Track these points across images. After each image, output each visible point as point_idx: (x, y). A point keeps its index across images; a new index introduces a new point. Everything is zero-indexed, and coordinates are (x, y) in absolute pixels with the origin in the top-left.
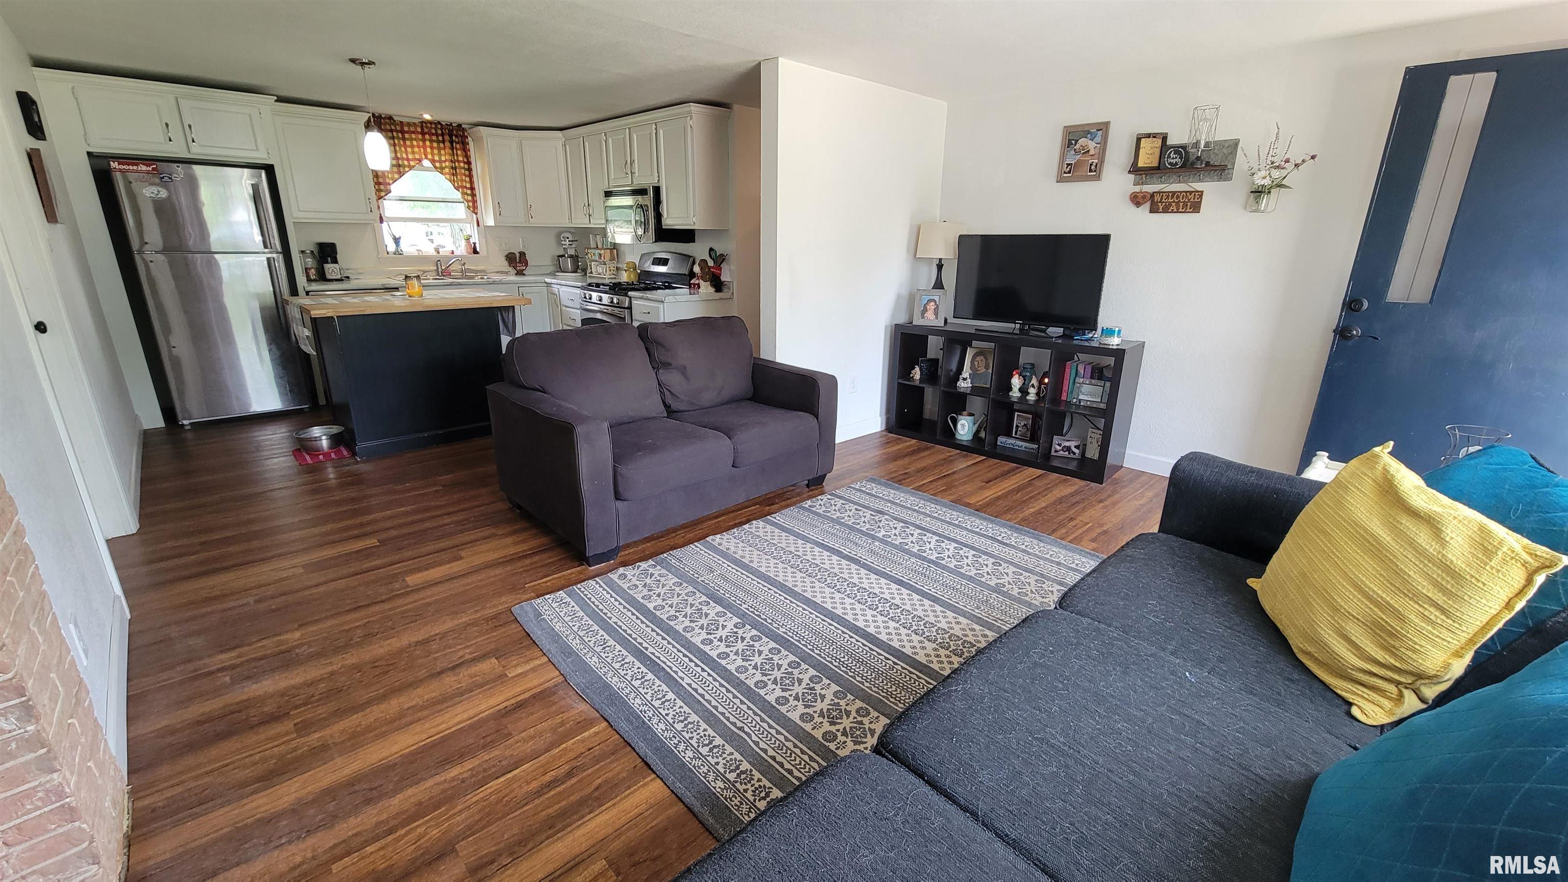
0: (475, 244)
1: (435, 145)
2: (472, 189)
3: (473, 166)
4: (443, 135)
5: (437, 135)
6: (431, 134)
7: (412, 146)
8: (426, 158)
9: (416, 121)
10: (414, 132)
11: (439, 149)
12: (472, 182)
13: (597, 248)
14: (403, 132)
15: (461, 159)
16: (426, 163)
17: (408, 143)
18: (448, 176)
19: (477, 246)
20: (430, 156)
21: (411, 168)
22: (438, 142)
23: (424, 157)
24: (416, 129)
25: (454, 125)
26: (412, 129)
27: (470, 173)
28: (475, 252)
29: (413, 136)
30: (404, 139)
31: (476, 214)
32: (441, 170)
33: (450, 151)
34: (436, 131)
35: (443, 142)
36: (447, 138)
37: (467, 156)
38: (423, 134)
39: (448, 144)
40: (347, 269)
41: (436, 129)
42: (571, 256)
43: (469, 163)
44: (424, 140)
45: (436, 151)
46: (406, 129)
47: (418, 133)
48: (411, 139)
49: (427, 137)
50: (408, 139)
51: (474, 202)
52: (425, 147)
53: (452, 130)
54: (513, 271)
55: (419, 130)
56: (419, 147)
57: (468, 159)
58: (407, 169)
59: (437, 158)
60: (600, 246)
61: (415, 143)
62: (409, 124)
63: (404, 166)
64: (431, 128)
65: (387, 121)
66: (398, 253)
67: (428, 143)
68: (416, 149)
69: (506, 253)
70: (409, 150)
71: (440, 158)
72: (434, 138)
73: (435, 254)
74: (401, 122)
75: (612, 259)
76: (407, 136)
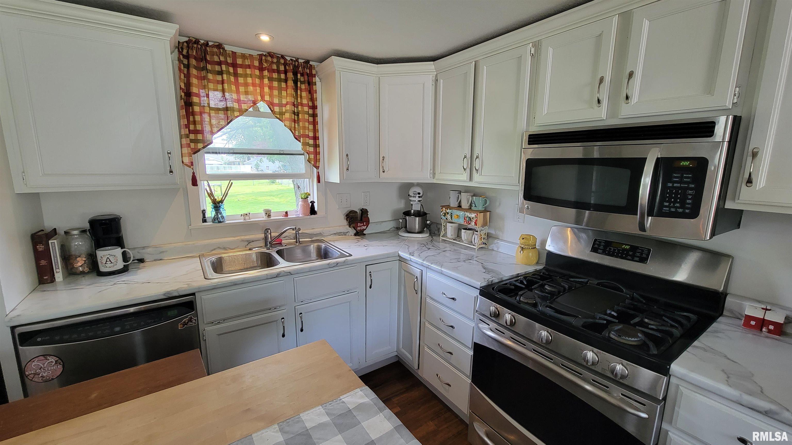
0: (313, 203)
1: (275, 84)
2: (315, 138)
3: (319, 111)
4: (286, 72)
5: (279, 72)
6: (271, 71)
7: (246, 85)
8: (263, 99)
9: (255, 53)
10: (249, 67)
11: (280, 89)
12: (315, 130)
13: (460, 206)
14: (234, 65)
15: (305, 101)
16: (263, 107)
17: (241, 80)
18: (288, 123)
19: (316, 205)
20: (267, 98)
21: (242, 112)
22: (280, 80)
23: (259, 98)
24: (252, 62)
25: (300, 61)
26: (247, 62)
27: (314, 120)
28: (313, 212)
29: (248, 71)
30: (236, 75)
31: (317, 168)
32: (280, 116)
33: (293, 93)
34: (278, 67)
35: (286, 81)
36: (290, 75)
37: (312, 99)
38: (261, 69)
39: (290, 83)
40: (144, 248)
41: (278, 63)
42: (418, 214)
43: (314, 107)
44: (261, 77)
45: (276, 92)
46: (239, 61)
47: (255, 67)
48: (246, 76)
49: (266, 73)
50: (241, 76)
51: (316, 153)
52: (262, 86)
53: (298, 67)
54: (353, 231)
55: (256, 63)
56: (254, 85)
57: (313, 103)
58: (236, 114)
59: (276, 101)
60: (465, 205)
61: (249, 80)
62: (244, 56)
63: (233, 109)
64: (272, 62)
65: (215, 50)
66: (217, 219)
67: (266, 81)
68: (251, 88)
69: (346, 211)
70: (242, 89)
71: (280, 99)
72: (275, 75)
73: (265, 218)
74: (234, 53)
75: (485, 224)
76: (240, 71)
